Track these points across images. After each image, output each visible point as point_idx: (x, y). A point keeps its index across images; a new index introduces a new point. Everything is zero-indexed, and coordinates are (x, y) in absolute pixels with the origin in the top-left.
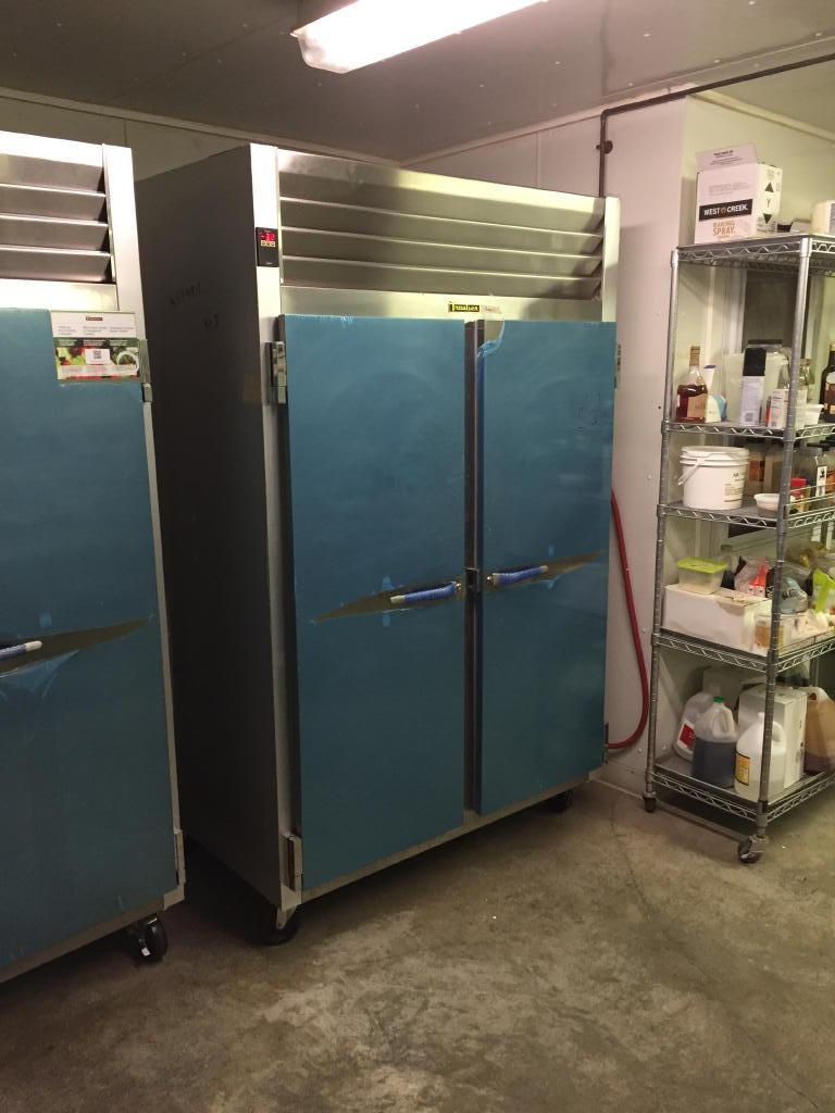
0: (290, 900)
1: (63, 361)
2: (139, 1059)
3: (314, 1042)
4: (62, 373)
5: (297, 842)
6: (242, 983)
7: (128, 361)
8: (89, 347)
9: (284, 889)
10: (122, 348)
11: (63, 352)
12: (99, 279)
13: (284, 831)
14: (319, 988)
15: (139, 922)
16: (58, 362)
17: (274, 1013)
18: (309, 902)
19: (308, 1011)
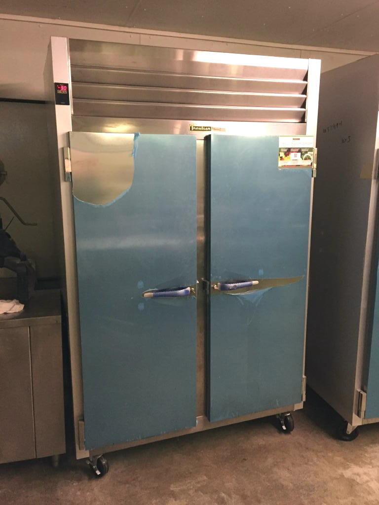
0: (357, 422)
1: (282, 159)
2: (284, 476)
3: (369, 493)
4: (281, 163)
5: (364, 394)
6: (330, 454)
7: (308, 158)
8: (292, 152)
9: (355, 416)
10: (306, 152)
11: (282, 154)
12: (298, 121)
13: (357, 388)
14: (369, 468)
15: (282, 414)
16: (280, 159)
17: (348, 473)
18: (365, 425)
19: (365, 478)
